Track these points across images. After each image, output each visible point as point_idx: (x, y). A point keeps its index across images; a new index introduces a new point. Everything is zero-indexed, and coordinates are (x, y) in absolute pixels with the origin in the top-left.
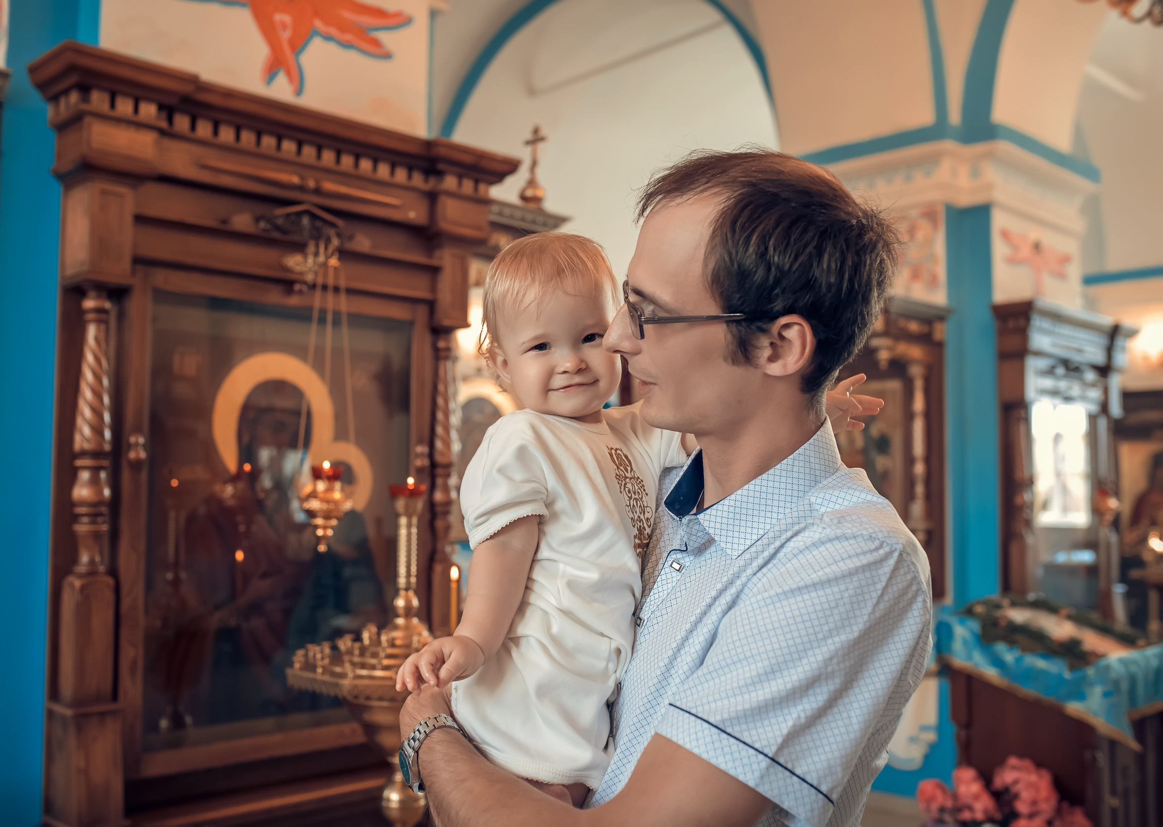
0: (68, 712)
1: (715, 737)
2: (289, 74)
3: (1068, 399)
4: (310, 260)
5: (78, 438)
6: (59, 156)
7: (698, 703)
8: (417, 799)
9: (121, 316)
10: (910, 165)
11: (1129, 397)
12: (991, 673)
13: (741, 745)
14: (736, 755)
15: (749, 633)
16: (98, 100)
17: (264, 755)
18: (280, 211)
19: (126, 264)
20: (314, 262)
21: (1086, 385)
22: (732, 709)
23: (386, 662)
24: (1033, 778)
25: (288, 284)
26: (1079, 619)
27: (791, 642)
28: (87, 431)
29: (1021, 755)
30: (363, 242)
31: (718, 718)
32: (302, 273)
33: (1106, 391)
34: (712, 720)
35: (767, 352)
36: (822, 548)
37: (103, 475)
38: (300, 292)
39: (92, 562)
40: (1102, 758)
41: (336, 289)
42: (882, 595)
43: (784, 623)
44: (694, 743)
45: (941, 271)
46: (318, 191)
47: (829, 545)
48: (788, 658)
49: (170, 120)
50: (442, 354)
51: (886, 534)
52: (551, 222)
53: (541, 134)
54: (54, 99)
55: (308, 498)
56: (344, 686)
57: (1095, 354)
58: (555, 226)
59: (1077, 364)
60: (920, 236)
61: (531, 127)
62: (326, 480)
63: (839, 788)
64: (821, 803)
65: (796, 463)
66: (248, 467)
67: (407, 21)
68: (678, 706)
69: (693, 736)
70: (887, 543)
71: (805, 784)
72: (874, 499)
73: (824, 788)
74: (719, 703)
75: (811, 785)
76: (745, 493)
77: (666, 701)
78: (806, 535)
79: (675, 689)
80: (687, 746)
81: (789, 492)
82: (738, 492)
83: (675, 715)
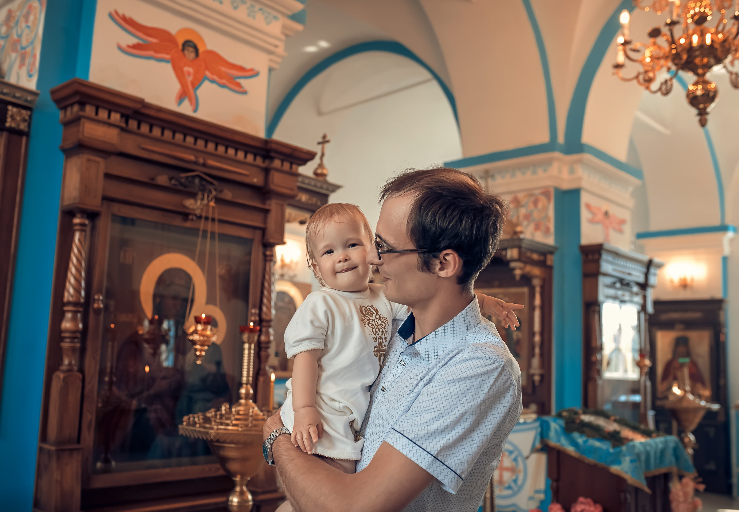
0: (53, 448)
1: (410, 445)
2: (190, 100)
3: (623, 302)
4: (199, 202)
5: (66, 294)
6: (64, 140)
7: (405, 429)
8: (248, 501)
9: (93, 228)
10: (535, 165)
11: (657, 303)
12: (570, 449)
13: (421, 450)
14: (419, 454)
15: (430, 398)
16: (89, 110)
17: (159, 480)
18: (183, 175)
19: (98, 200)
20: (201, 204)
21: (632, 294)
22: (419, 433)
23: (234, 422)
24: (592, 508)
25: (185, 215)
26: (622, 422)
27: (448, 404)
28: (71, 290)
29: (586, 496)
30: (228, 194)
31: (413, 436)
32: (194, 210)
33: (645, 298)
34: (410, 437)
35: (438, 266)
36: (467, 362)
37: (79, 315)
38: (192, 220)
39: (70, 364)
40: (630, 498)
41: (213, 220)
42: (493, 385)
43: (446, 395)
44: (401, 447)
45: (552, 226)
46: (204, 165)
47: (470, 361)
48: (446, 411)
49: (127, 123)
50: (268, 258)
51: (497, 357)
52: (331, 188)
53: (328, 138)
54: (64, 108)
55: (192, 334)
56: (211, 433)
57: (638, 277)
58: (333, 191)
59: (628, 282)
60: (540, 205)
61: (321, 135)
62: (203, 324)
63: (466, 473)
64: (456, 479)
65: (461, 318)
66: (156, 317)
67: (256, 74)
68: (395, 429)
69: (401, 444)
70: (497, 361)
71: (449, 469)
72: (496, 339)
73: (458, 472)
74: (414, 430)
75: (452, 470)
76: (437, 333)
77: (390, 426)
78: (461, 355)
79: (395, 421)
80: (398, 448)
81: (458, 332)
82: (434, 333)
83: (394, 434)
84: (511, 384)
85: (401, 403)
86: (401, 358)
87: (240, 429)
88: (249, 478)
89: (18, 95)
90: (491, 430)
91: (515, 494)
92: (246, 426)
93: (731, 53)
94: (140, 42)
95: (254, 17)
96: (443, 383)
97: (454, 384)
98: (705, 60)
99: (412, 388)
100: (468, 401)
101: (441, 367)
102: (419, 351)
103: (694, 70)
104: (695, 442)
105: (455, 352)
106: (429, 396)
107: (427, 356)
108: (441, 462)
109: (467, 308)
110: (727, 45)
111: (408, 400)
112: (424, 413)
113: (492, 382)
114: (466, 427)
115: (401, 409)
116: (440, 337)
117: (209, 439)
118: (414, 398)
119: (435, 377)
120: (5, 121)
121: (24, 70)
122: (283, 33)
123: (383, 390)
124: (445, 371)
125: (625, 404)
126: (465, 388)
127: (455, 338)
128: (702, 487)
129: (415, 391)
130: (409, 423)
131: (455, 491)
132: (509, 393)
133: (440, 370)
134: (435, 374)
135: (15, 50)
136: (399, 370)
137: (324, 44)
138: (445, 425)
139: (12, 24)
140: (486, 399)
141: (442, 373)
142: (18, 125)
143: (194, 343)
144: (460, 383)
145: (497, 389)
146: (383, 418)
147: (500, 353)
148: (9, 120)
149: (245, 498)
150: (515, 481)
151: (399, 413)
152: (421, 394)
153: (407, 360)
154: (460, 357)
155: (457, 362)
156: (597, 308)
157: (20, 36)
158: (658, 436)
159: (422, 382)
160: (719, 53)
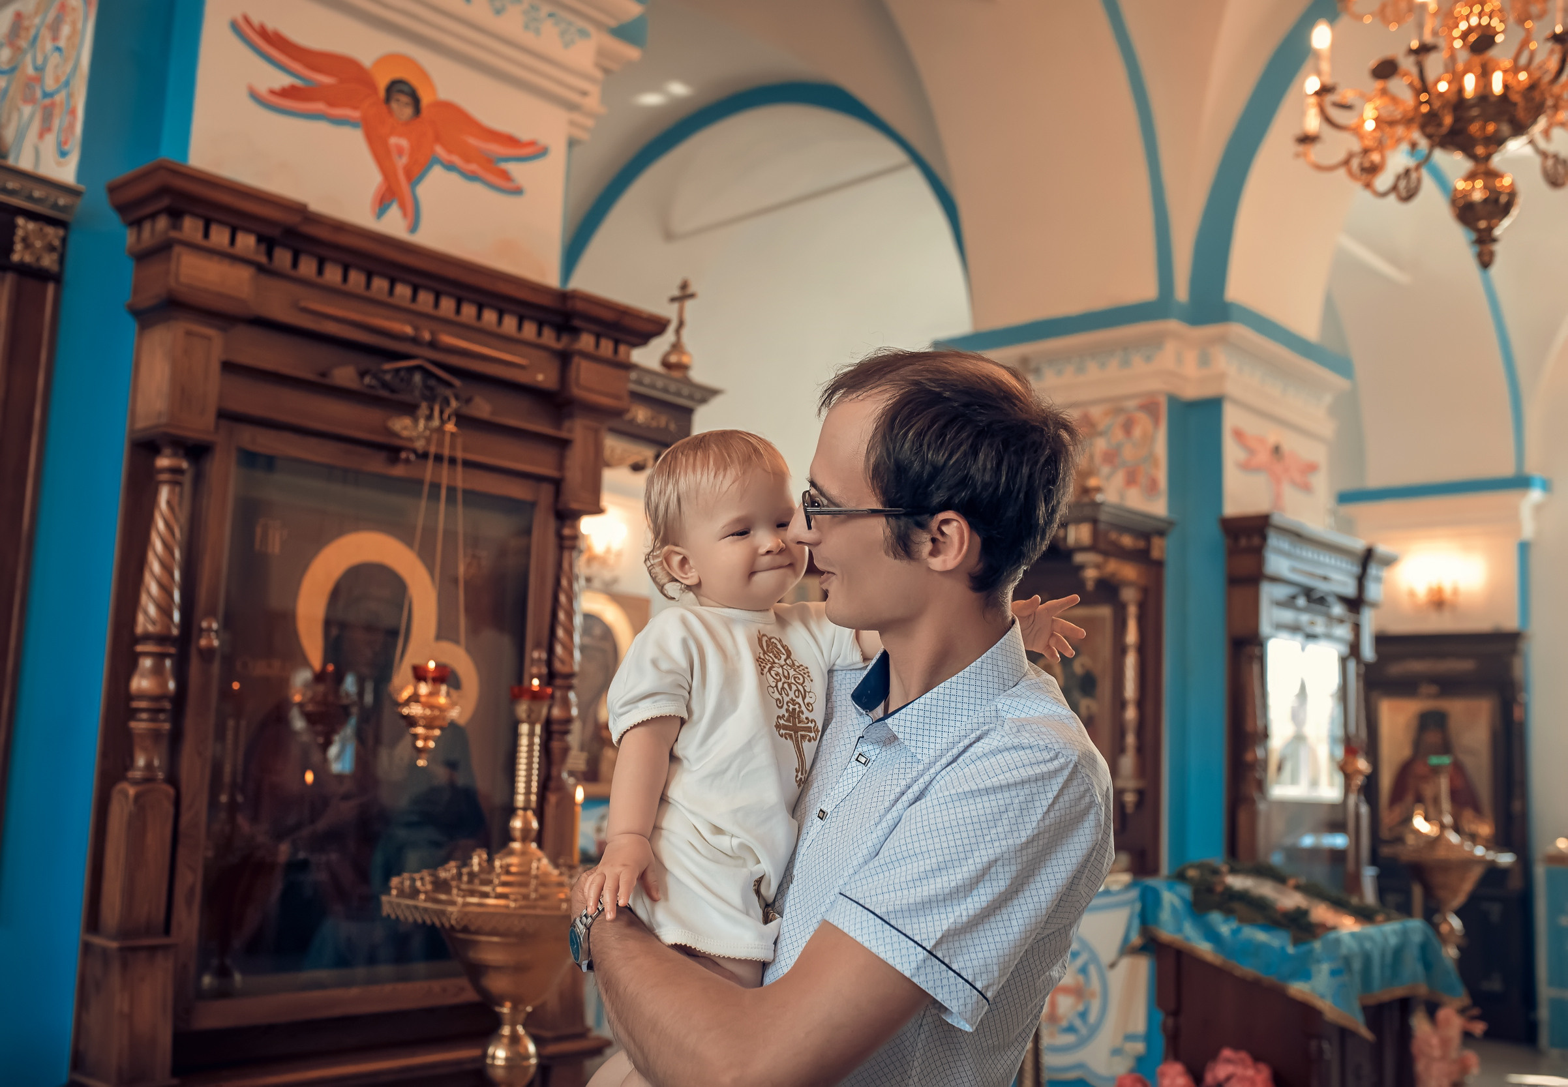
0: (114, 945)
1: (879, 928)
2: (402, 206)
3: (1311, 637)
4: (422, 424)
5: (141, 618)
6: (136, 291)
7: (867, 894)
8: (527, 1057)
9: (199, 479)
10: (1126, 348)
11: (1381, 640)
12: (1204, 948)
13: (902, 937)
14: (896, 946)
15: (920, 831)
16: (191, 227)
17: (337, 1012)
18: (389, 366)
19: (210, 418)
20: (426, 428)
21: (1331, 620)
22: (896, 903)
23: (500, 890)
24: (1250, 1072)
25: (393, 451)
26: (1311, 890)
27: (959, 842)
28: (152, 610)
29: (1237, 1047)
30: (483, 407)
31: (884, 909)
32: (410, 439)
33: (1357, 628)
34: (877, 912)
35: (928, 547)
36: (999, 756)
37: (168, 663)
38: (407, 461)
39: (149, 766)
40: (1329, 1050)
41: (452, 461)
42: (1053, 803)
43: (954, 823)
44: (858, 932)
45: (1162, 476)
46: (433, 345)
47: (1006, 754)
48: (955, 857)
49: (270, 254)
50: (567, 543)
51: (1062, 746)
52: (698, 395)
53: (691, 290)
54: (137, 223)
55: (407, 702)
56: (452, 913)
57: (1344, 584)
58: (703, 401)
59: (1322, 595)
60: (1137, 432)
61: (678, 282)
62: (430, 682)
63: (995, 987)
64: (974, 999)
65: (985, 666)
66: (331, 668)
67: (542, 152)
68: (847, 895)
69: (858, 926)
70: (1063, 755)
71: (960, 979)
72: (1059, 710)
73: (979, 985)
74: (886, 896)
75: (967, 981)
76: (935, 696)
77: (837, 890)
78: (986, 742)
79: (846, 879)
80: (852, 934)
81: (979, 695)
82: (928, 695)
83: (844, 905)
84: (1092, 804)
85: (860, 842)
86: (860, 750)
87: (512, 905)
88: (529, 1009)
89: (37, 194)
90: (1049, 898)
91: (1082, 1042)
92: (526, 897)
93: (1545, 112)
94: (298, 82)
95: (537, 31)
96: (948, 799)
97: (971, 801)
98: (1491, 128)
99: (882, 812)
100: (1002, 836)
101: (945, 765)
102: (896, 733)
103: (1467, 148)
104: (1464, 931)
105: (973, 735)
106: (919, 825)
107: (913, 743)
108: (943, 962)
109: (998, 644)
110: (1536, 95)
111: (874, 835)
112: (908, 860)
113: (1053, 797)
114: (996, 890)
115: (860, 855)
116: (941, 703)
117: (447, 925)
118: (887, 831)
119: (931, 787)
120: (10, 250)
121: (50, 139)
122: (598, 65)
123: (821, 815)
124: (952, 774)
125: (1314, 852)
126: (996, 810)
127: (972, 707)
128: (1479, 1028)
129: (889, 816)
130: (876, 883)
131: (972, 1025)
132: (1088, 822)
133: (943, 773)
134: (932, 781)
135: (31, 100)
136: (855, 774)
137: (678, 89)
138: (951, 886)
139: (23, 44)
140: (1038, 834)
141: (947, 778)
142: (38, 259)
143: (411, 721)
144: (985, 798)
145: (1063, 812)
146: (822, 875)
147: (1068, 737)
148: (18, 247)
149: (521, 1050)
150: (1083, 1015)
151: (855, 863)
152: (903, 821)
153: (872, 753)
154: (984, 745)
155: (979, 755)
156: (1257, 651)
157: (40, 69)
158: (1388, 919)
159: (904, 798)
160: (1521, 114)
